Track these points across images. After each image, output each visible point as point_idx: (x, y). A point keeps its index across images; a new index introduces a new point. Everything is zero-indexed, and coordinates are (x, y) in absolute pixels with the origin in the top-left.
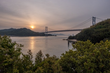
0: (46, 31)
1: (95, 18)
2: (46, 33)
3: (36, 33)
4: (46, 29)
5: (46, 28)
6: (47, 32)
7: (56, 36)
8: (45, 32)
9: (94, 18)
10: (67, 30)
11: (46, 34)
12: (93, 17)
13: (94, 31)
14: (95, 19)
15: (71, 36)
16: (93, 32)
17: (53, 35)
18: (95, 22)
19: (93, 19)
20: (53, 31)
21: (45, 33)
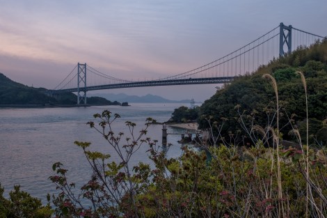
0: (82, 85)
1: (290, 29)
2: (82, 94)
3: (32, 90)
4: (82, 75)
5: (82, 68)
6: (85, 89)
7: (125, 104)
8: (75, 90)
9: (286, 28)
10: (174, 78)
11: (82, 99)
12: (282, 26)
13: (265, 90)
14: (290, 35)
15: (183, 108)
16: (259, 96)
17: (112, 101)
18: (290, 47)
19: (282, 34)
20: (112, 82)
21: (76, 93)
